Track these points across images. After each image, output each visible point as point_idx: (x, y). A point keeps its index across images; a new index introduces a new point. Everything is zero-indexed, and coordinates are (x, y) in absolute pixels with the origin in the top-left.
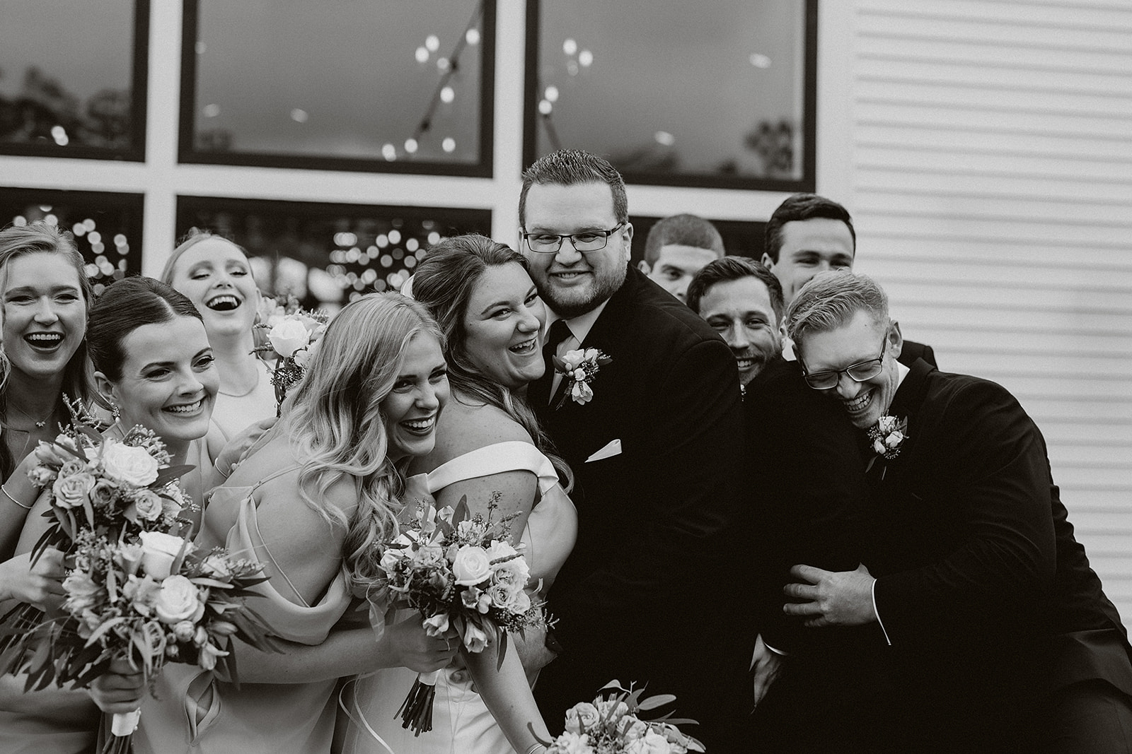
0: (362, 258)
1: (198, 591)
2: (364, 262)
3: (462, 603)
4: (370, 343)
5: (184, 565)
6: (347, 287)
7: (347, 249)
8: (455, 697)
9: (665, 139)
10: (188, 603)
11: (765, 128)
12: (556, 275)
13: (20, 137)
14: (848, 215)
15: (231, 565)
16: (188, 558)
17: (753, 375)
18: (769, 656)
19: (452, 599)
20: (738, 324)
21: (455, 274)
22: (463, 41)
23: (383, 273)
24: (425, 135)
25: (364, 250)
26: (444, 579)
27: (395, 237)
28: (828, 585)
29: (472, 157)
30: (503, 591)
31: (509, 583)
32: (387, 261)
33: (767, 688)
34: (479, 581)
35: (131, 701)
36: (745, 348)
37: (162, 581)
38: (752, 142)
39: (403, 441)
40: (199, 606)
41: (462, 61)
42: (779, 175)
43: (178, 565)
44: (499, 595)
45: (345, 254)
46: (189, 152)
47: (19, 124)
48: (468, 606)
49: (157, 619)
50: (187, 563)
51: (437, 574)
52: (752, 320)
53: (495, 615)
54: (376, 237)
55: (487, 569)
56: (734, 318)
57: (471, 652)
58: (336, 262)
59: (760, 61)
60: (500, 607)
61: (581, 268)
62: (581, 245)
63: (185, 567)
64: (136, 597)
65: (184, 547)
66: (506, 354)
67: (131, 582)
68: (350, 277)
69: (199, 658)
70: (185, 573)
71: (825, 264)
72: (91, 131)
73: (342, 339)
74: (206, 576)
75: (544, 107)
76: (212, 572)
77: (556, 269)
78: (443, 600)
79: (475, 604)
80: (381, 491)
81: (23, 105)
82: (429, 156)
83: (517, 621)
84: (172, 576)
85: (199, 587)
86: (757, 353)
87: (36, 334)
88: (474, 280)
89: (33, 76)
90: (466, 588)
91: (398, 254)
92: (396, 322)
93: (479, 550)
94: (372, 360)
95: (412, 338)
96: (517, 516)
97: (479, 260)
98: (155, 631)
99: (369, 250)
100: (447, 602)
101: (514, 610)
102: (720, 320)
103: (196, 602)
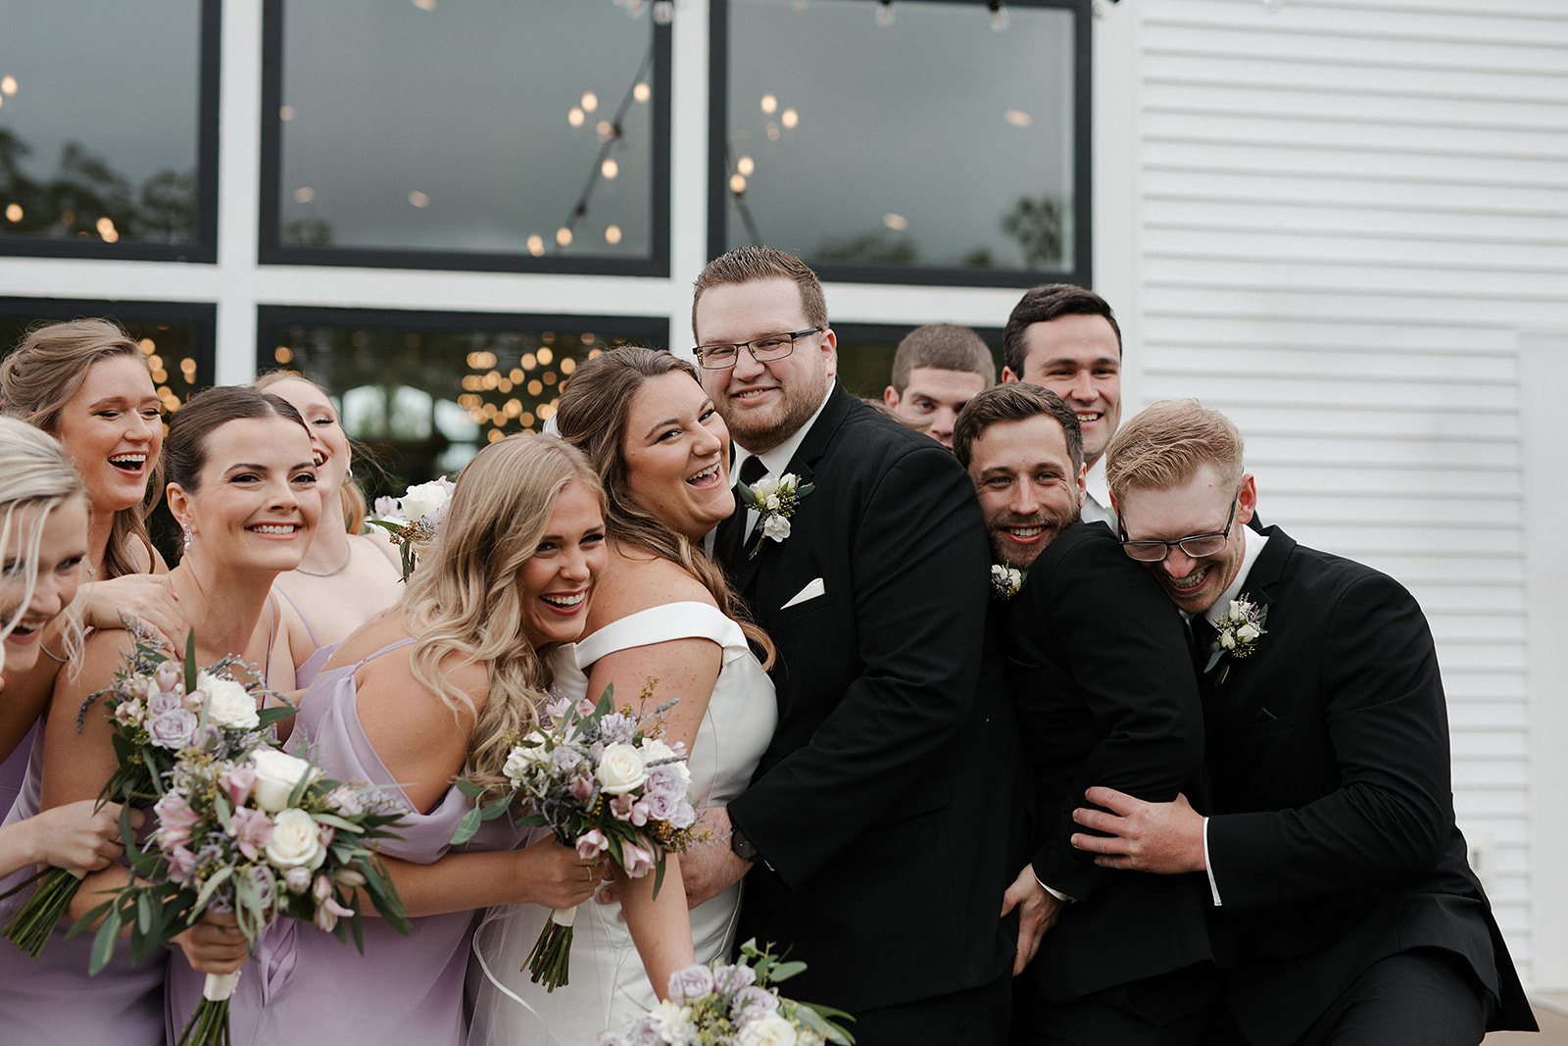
0: (503, 384)
1: (319, 830)
2: (506, 388)
3: (612, 815)
4: (510, 492)
5: (305, 796)
6: (484, 422)
7: (483, 372)
8: (617, 943)
9: (895, 222)
10: (306, 844)
11: (1026, 207)
12: (737, 395)
13: (57, 233)
14: (1108, 307)
15: (364, 799)
16: (311, 788)
17: (1043, 546)
18: (1041, 896)
19: (600, 811)
20: (1024, 481)
21: (607, 392)
22: (630, 96)
23: (531, 404)
24: (579, 221)
25: (505, 375)
26: (588, 785)
27: (545, 356)
28: (1142, 819)
29: (642, 249)
30: (661, 799)
31: (668, 789)
32: (535, 388)
33: (1038, 939)
34: (633, 786)
35: (228, 960)
36: (1034, 513)
37: (276, 814)
38: (1011, 225)
39: (543, 620)
40: (319, 849)
41: (626, 125)
42: (1047, 266)
43: (298, 796)
44: (657, 805)
45: (481, 380)
46: (273, 250)
47: (55, 217)
48: (621, 817)
49: (264, 862)
50: (310, 794)
51: (580, 780)
52: (1043, 474)
53: (652, 832)
54: (521, 357)
55: (641, 772)
56: (1019, 471)
57: (633, 878)
58: (469, 389)
59: (1019, 118)
60: (660, 819)
61: (765, 382)
62: (761, 355)
63: (308, 799)
64: (243, 835)
65: (307, 773)
66: (683, 487)
67: (239, 816)
68: (487, 410)
69: (316, 915)
70: (306, 807)
71: (1085, 374)
72: (149, 224)
73: (475, 486)
74: (333, 812)
75: (737, 184)
76: (338, 809)
77: (736, 388)
78: (588, 813)
79: (628, 815)
80: (516, 676)
81: (60, 190)
82: (586, 249)
83: (679, 836)
84: (289, 809)
85: (321, 825)
86: (1049, 516)
87: (126, 454)
88: (630, 396)
89: (71, 152)
90: (616, 797)
91: (550, 379)
92: (542, 470)
93: (629, 749)
94: (511, 515)
95: (562, 489)
96: (674, 704)
97: (635, 373)
98: (263, 878)
99: (512, 375)
100: (592, 816)
101: (676, 823)
102: (1000, 474)
103: (316, 845)
